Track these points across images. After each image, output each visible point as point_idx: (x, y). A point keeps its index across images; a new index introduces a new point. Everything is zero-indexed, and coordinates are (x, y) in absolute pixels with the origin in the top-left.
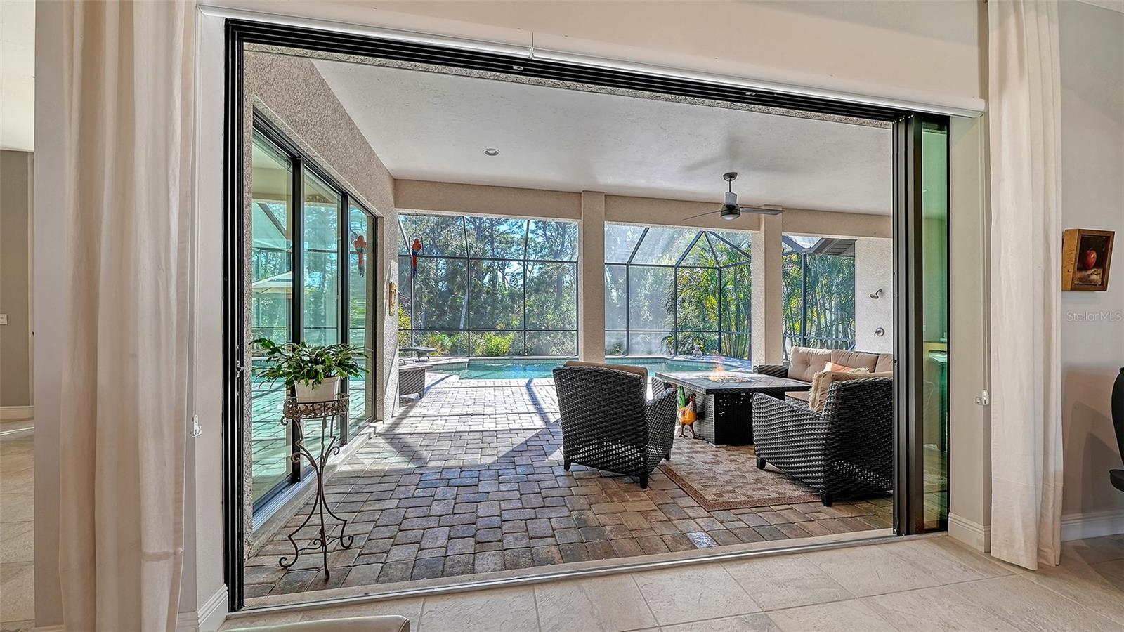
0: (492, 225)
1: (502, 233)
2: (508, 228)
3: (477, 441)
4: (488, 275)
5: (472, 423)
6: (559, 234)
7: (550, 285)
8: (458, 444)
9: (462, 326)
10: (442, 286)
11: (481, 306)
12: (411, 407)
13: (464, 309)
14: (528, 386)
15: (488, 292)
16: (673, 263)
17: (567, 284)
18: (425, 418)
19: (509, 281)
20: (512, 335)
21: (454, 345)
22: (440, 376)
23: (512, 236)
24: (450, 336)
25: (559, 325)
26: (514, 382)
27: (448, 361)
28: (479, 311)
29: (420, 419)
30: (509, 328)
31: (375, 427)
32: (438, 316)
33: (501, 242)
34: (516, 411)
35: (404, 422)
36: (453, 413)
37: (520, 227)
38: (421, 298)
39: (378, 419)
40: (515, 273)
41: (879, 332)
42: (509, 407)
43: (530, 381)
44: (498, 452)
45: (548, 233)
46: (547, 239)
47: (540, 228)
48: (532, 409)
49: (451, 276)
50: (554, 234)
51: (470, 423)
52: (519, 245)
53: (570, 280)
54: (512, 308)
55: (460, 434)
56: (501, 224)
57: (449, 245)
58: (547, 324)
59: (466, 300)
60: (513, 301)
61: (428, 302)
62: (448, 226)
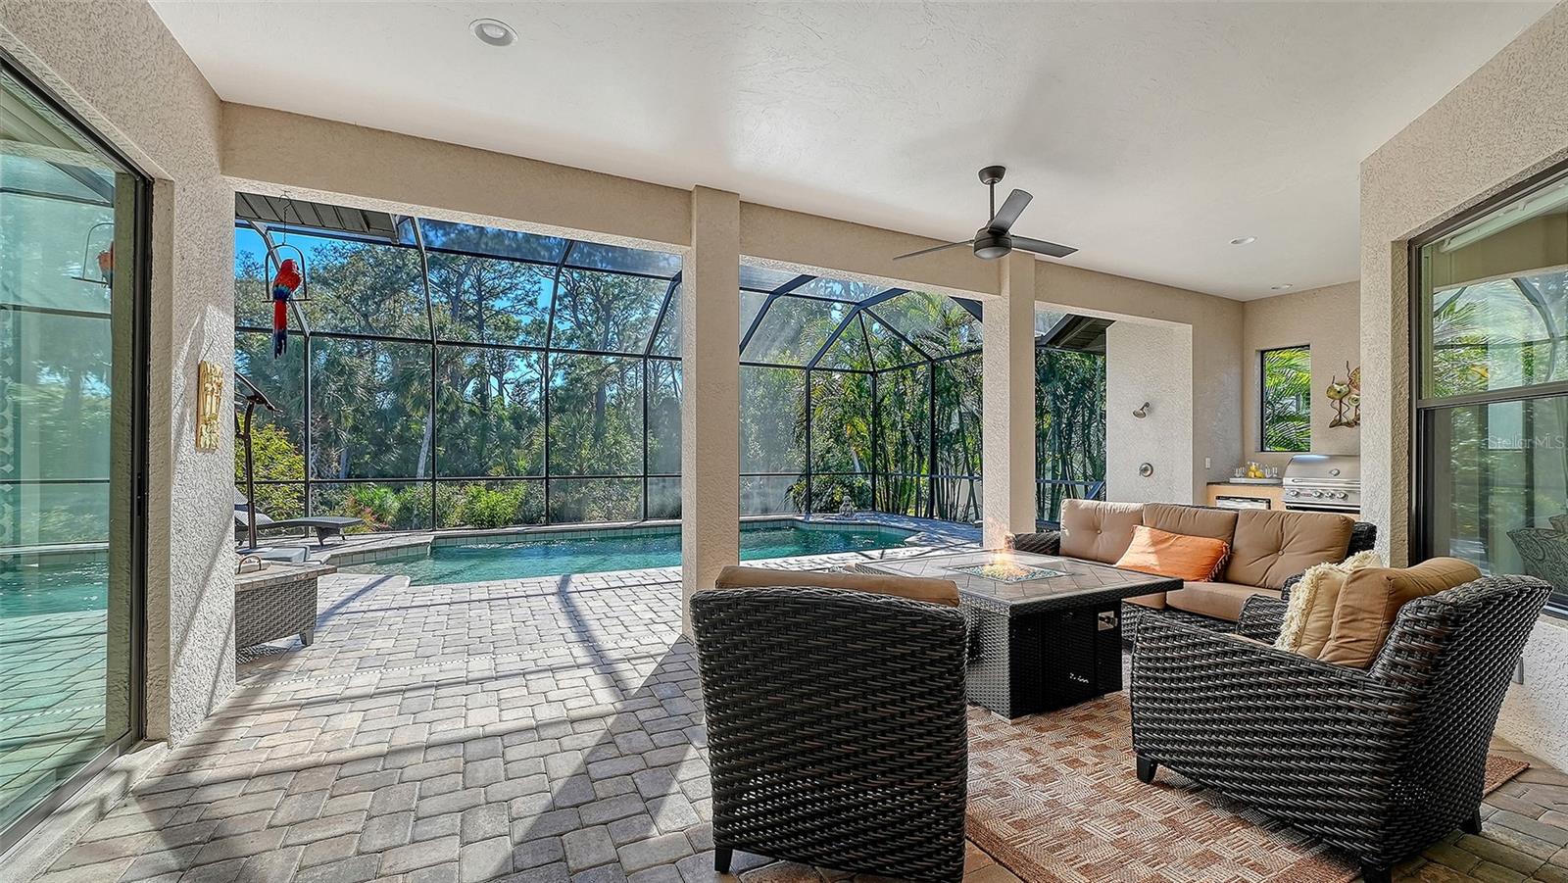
0: (481, 298)
1: (498, 313)
2: (509, 304)
3: (450, 781)
4: (471, 384)
5: (439, 714)
6: (598, 318)
7: (582, 401)
8: (394, 803)
9: (421, 471)
10: (385, 401)
11: (460, 436)
12: (272, 675)
13: (426, 441)
14: (562, 592)
15: (472, 413)
16: (805, 361)
17: (613, 401)
18: (305, 712)
19: (510, 391)
20: (521, 488)
21: (406, 508)
22: (365, 580)
23: (516, 318)
24: (397, 491)
25: (601, 466)
26: (532, 584)
27: (387, 544)
28: (455, 446)
29: (291, 714)
30: (512, 475)
31: (129, 772)
32: (375, 456)
33: (497, 328)
34: (546, 662)
35: (241, 729)
36: (387, 684)
37: (531, 304)
38: (338, 422)
39: (149, 737)
40: (521, 380)
41: (1146, 470)
42: (529, 655)
43: (565, 581)
44: (512, 820)
45: (581, 317)
46: (580, 325)
47: (566, 307)
48: (580, 653)
49: (400, 383)
50: (589, 318)
51: (430, 715)
52: (528, 333)
53: (619, 394)
54: (517, 440)
55: (400, 760)
56: (497, 296)
57: (395, 327)
58: (581, 466)
59: (430, 424)
60: (519, 427)
61: (355, 429)
62: (395, 291)
